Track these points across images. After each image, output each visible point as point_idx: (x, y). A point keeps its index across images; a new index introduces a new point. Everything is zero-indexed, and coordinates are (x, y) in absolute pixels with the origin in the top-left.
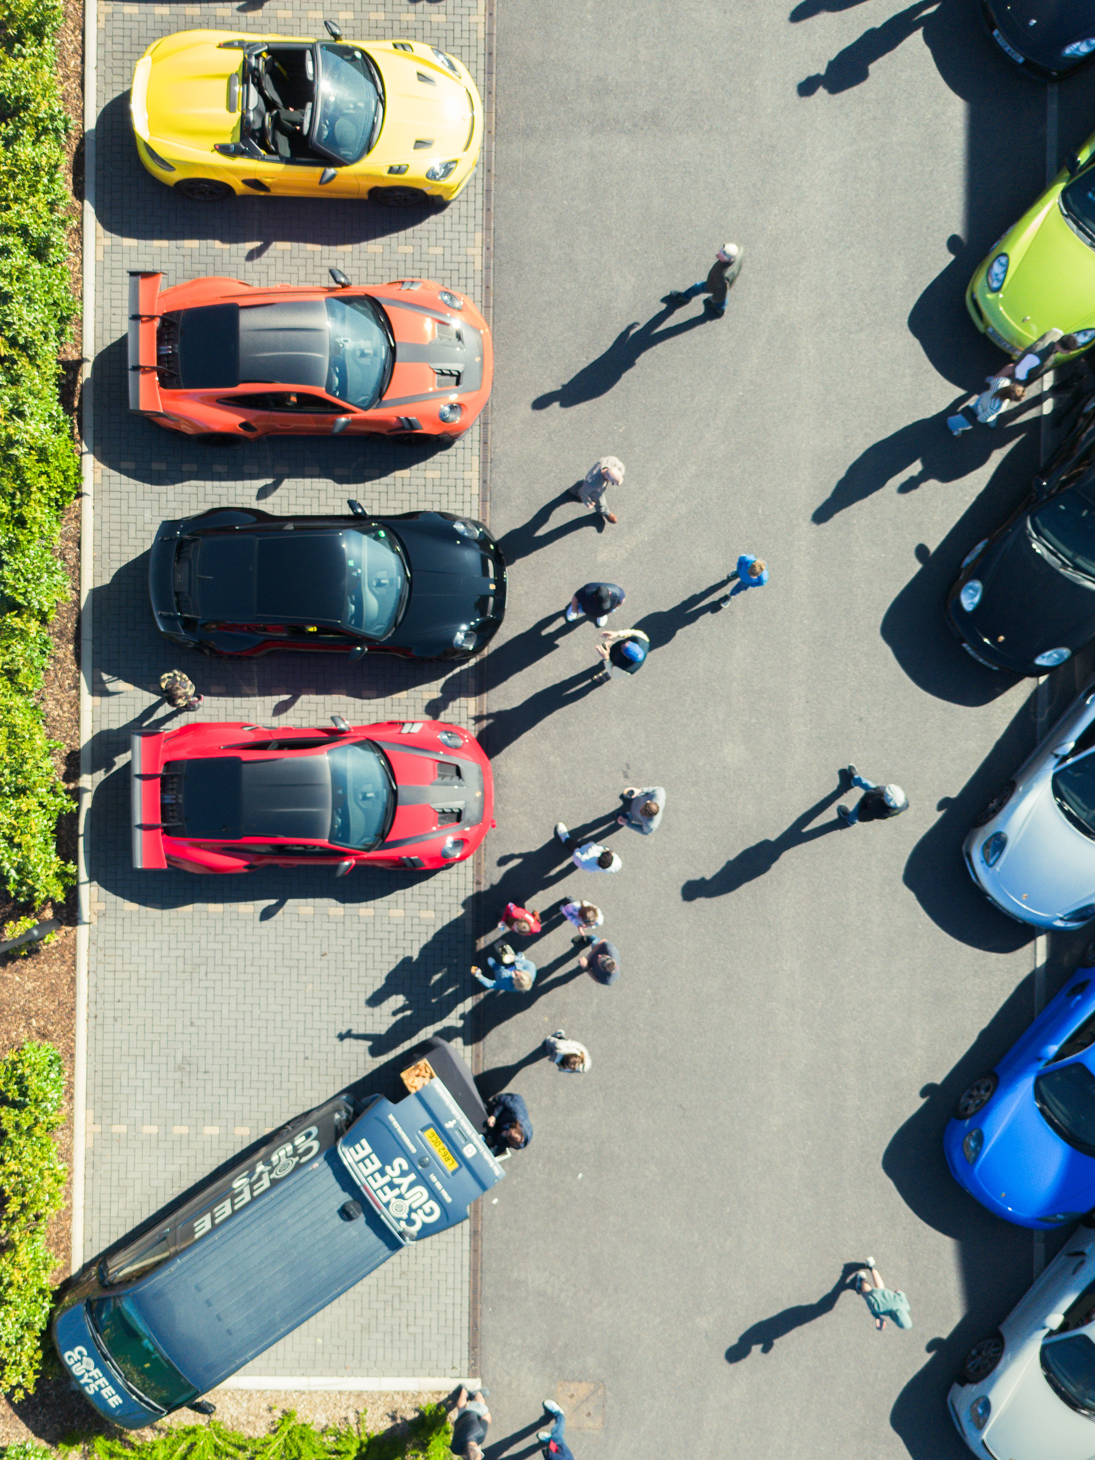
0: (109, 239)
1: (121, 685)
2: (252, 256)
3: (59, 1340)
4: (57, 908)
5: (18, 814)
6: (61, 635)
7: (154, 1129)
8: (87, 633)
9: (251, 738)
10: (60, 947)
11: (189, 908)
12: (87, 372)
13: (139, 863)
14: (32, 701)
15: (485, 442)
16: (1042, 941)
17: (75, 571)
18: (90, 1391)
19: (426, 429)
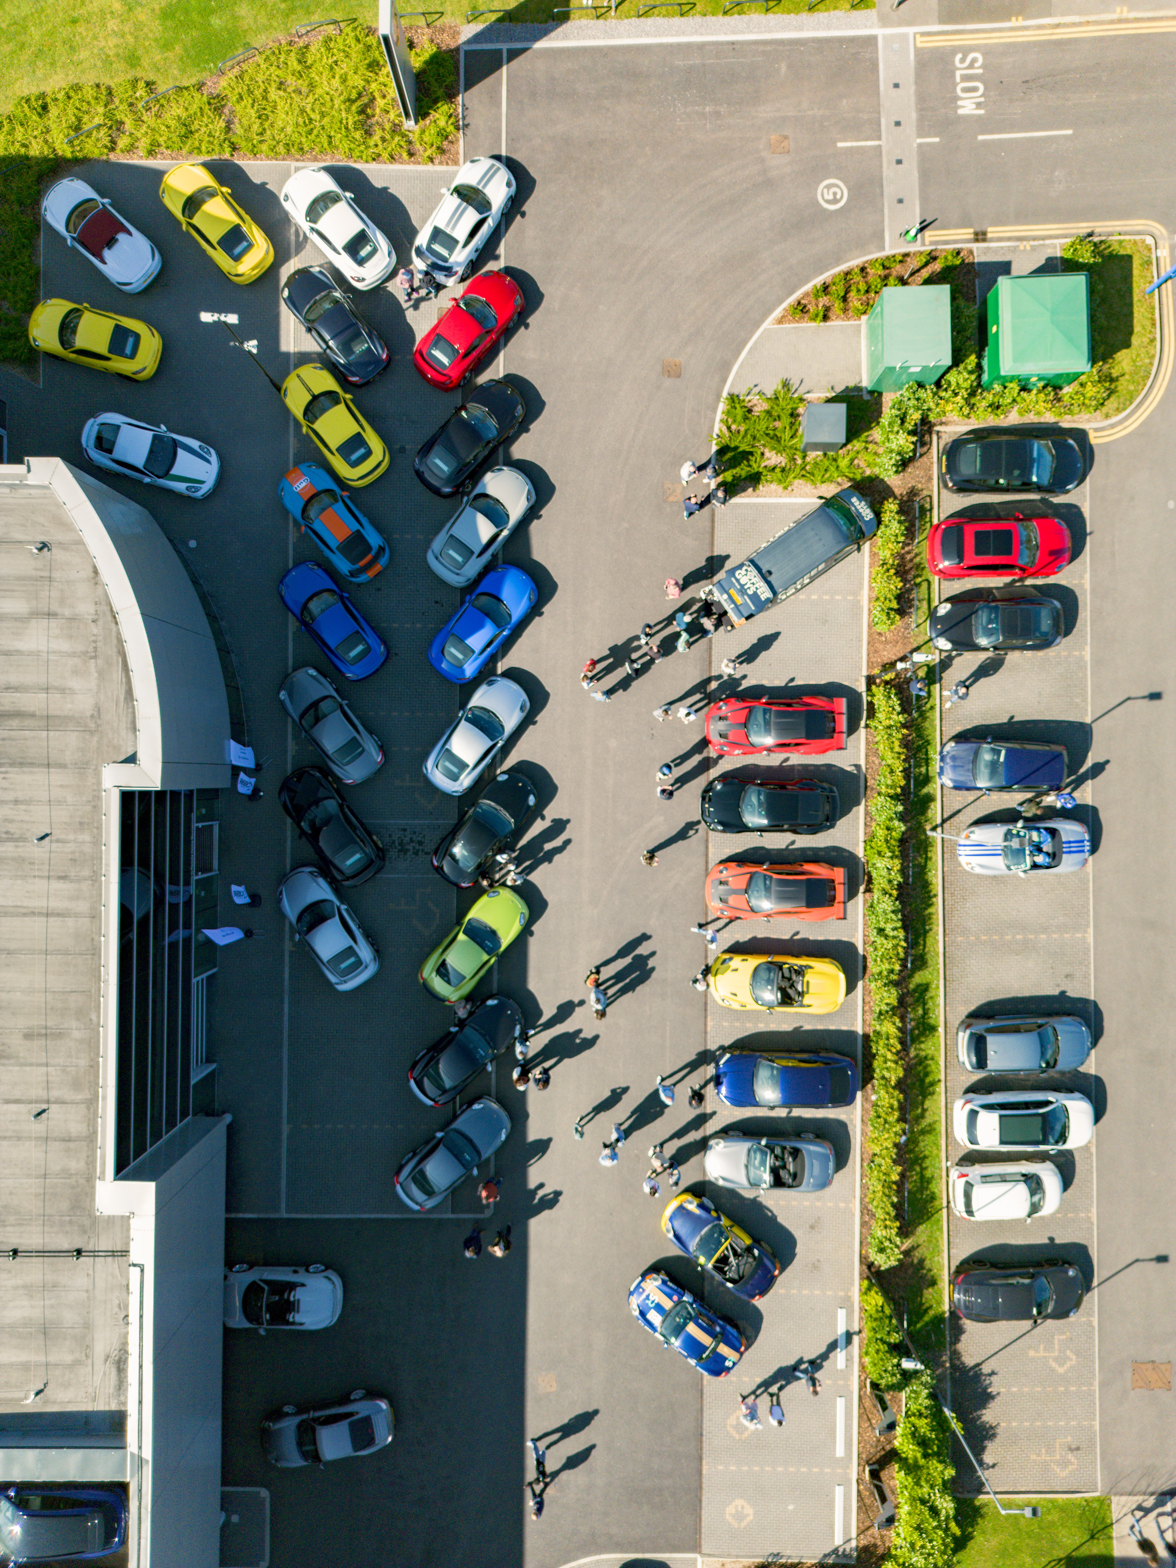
0: (853, 940)
1: (849, 769)
2: (797, 933)
3: (875, 522)
4: (875, 683)
5: (890, 718)
6: (872, 789)
7: (837, 597)
8: (862, 789)
9: (800, 747)
10: (873, 668)
11: (823, 682)
12: (862, 888)
13: (844, 700)
14: (884, 763)
15: (707, 862)
16: (499, 671)
17: (867, 813)
18: (863, 503)
19: (733, 864)
